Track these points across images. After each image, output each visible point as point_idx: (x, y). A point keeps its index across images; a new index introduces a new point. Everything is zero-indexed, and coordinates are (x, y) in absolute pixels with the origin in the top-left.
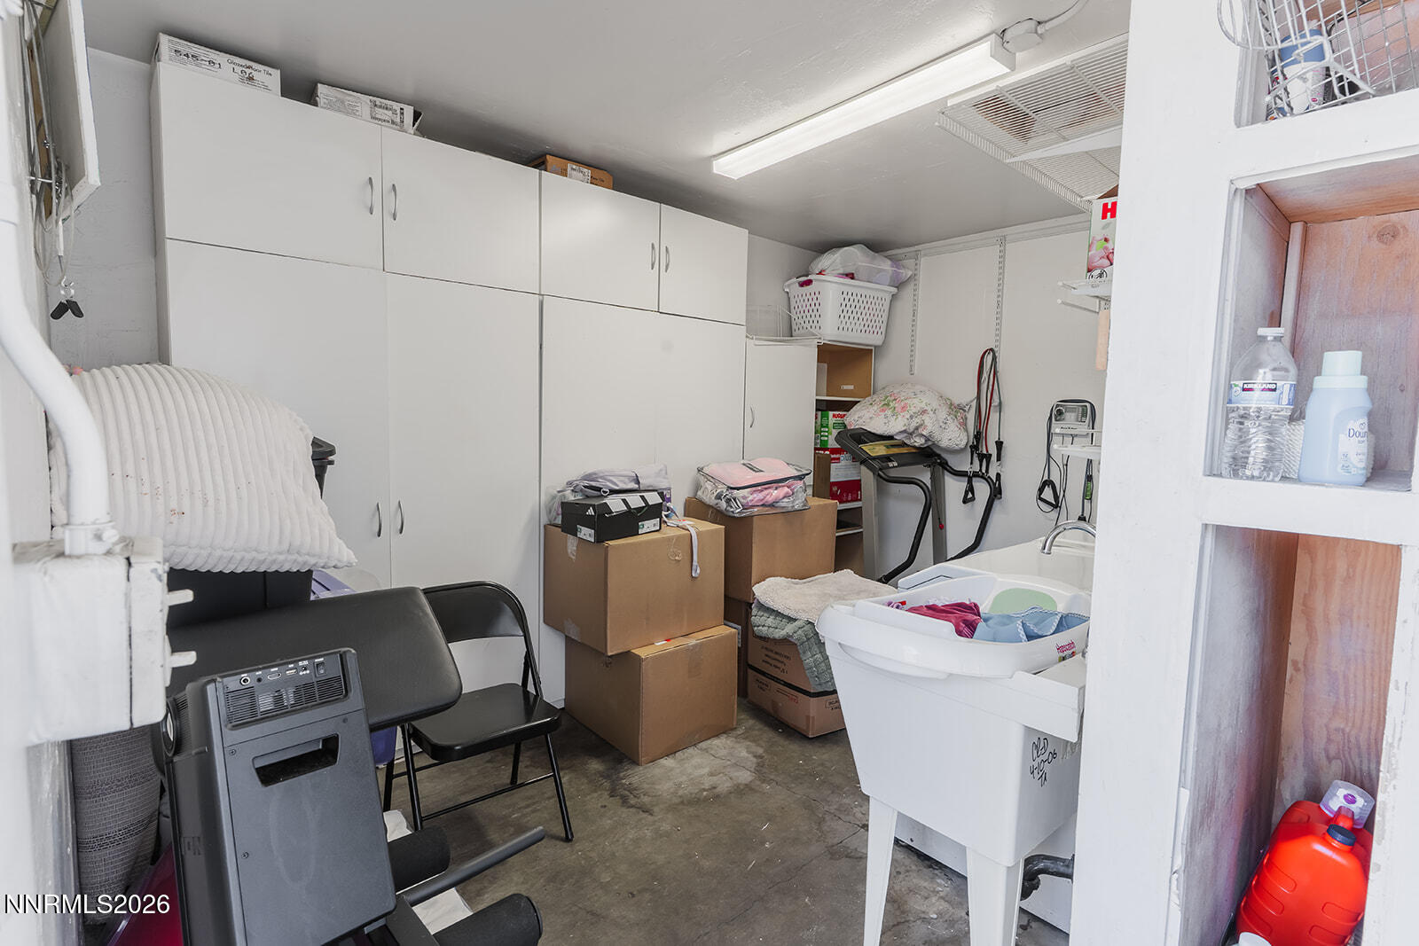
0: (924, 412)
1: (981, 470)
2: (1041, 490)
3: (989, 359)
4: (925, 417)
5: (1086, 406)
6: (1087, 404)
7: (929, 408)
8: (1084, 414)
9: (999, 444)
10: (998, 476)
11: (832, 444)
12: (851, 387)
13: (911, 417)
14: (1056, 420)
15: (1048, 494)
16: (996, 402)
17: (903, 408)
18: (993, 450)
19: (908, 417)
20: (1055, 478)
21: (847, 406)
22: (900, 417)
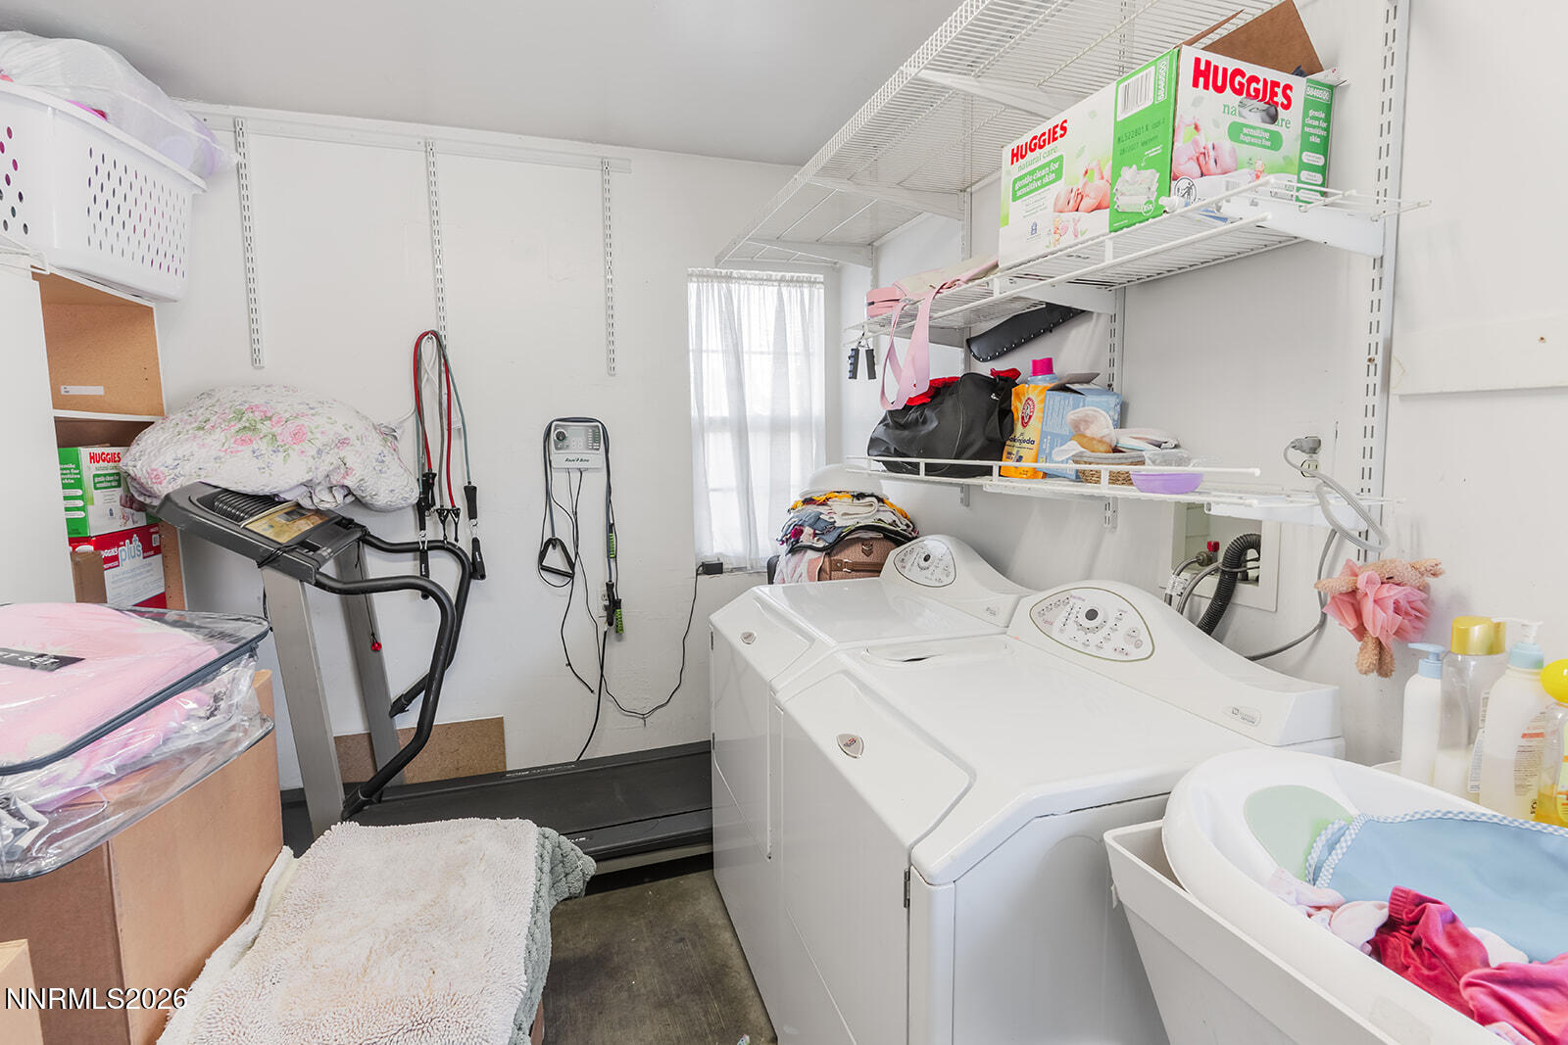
0: (344, 442)
1: (445, 537)
2: (542, 555)
3: (429, 348)
4: (346, 453)
5: (598, 426)
6: (598, 424)
7: (351, 435)
8: (596, 439)
9: (471, 492)
10: (476, 542)
11: (99, 526)
12: (98, 391)
13: (320, 452)
14: (557, 448)
15: (554, 558)
16: (456, 424)
17: (298, 436)
18: (461, 503)
19: (314, 453)
20: (564, 534)
21: (125, 434)
22: (294, 456)
